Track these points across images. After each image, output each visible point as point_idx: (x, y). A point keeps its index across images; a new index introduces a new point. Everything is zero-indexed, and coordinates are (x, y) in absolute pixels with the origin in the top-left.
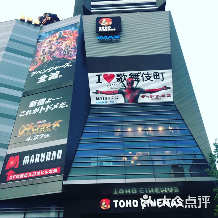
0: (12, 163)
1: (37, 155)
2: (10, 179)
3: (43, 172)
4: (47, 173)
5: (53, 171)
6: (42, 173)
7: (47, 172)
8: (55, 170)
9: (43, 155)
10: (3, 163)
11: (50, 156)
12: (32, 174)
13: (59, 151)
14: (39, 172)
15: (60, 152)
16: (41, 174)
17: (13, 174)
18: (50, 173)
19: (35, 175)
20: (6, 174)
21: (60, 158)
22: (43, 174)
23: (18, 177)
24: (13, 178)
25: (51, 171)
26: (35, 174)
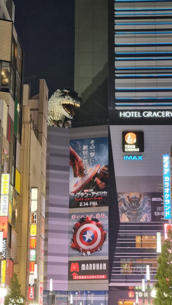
7: (98, 277)
8: (103, 277)
10: (68, 266)
12: (89, 277)
20: (72, 275)
26: (91, 277)
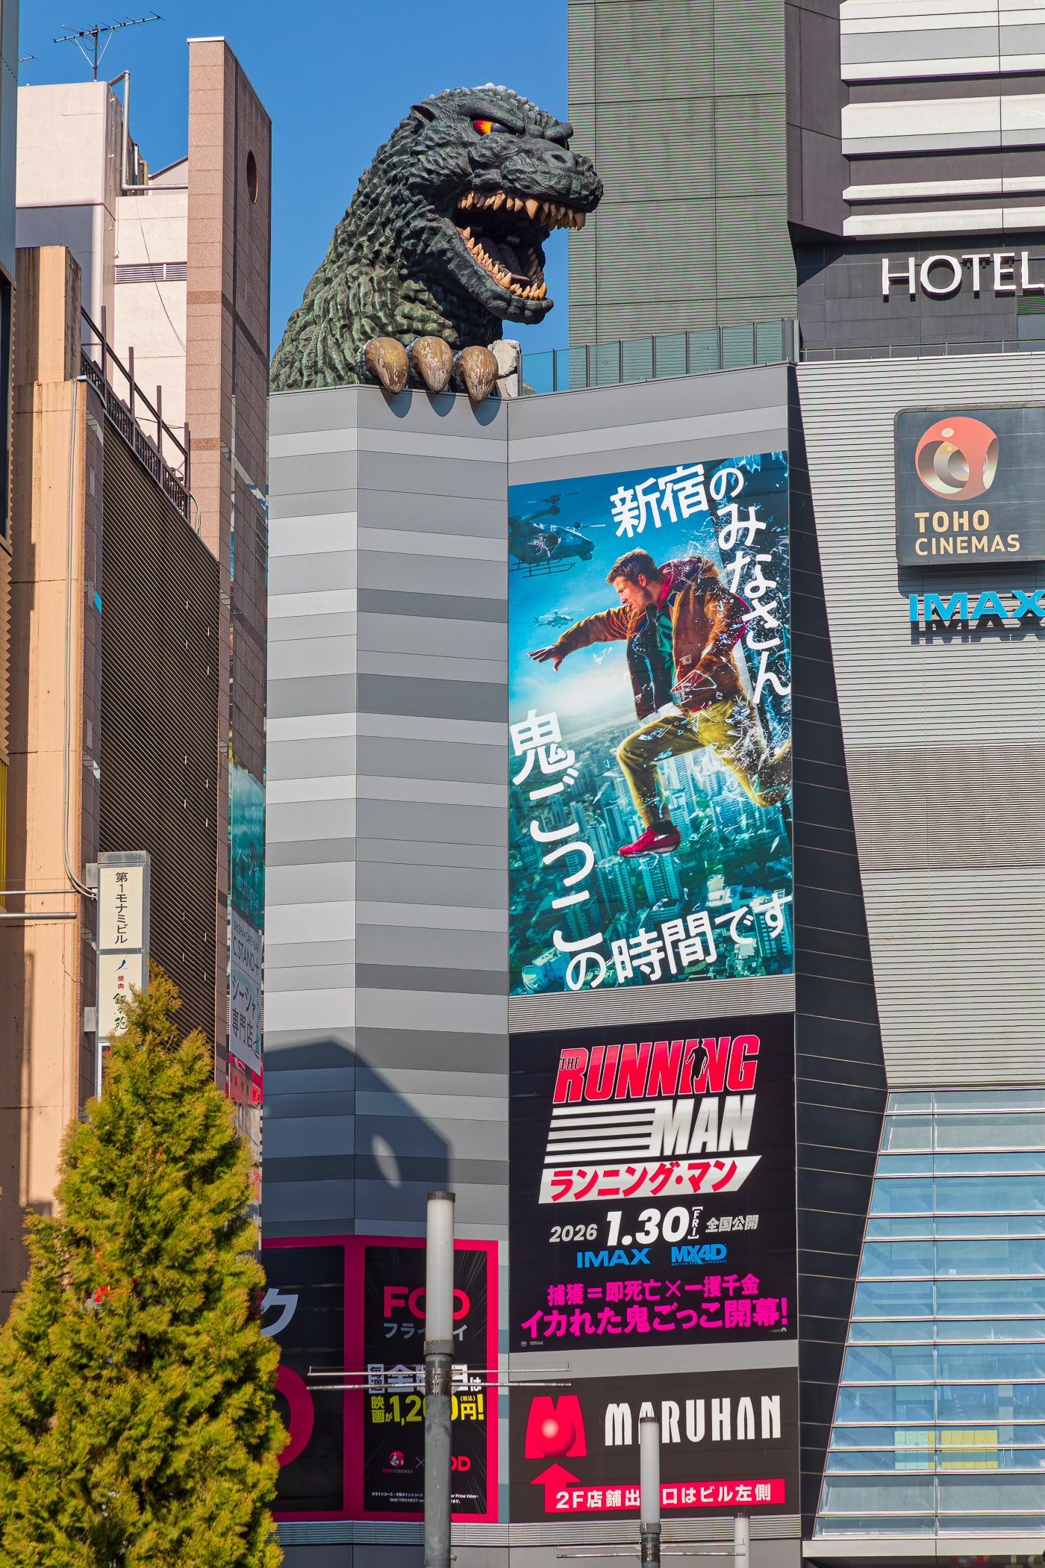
0: (550, 1429)
1: (666, 1405)
2: (560, 1506)
3: (710, 1491)
4: (727, 1499)
5: (753, 1495)
6: (706, 1497)
9: (695, 1408)
11: (726, 1417)
13: (765, 1400)
14: (692, 1491)
15: (772, 1405)
16: (703, 1500)
17: (570, 1488)
18: (738, 1498)
19: (675, 1501)
20: (536, 1482)
21: (777, 1434)
22: (711, 1500)
23: (594, 1500)
24: (575, 1506)
25: (743, 1492)
